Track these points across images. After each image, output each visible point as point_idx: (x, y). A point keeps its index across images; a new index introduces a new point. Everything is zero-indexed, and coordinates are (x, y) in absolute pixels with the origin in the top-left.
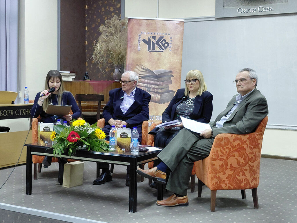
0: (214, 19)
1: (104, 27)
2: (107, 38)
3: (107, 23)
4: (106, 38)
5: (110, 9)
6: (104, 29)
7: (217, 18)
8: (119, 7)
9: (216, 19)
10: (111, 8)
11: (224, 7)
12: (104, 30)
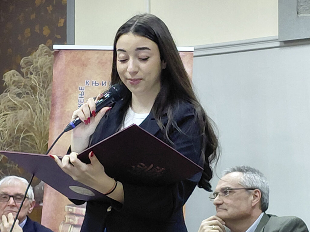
0: (278, 44)
1: (13, 75)
2: (17, 98)
3: (25, 64)
4: (17, 101)
5: (41, 30)
6: (13, 79)
7: (286, 42)
8: (62, 25)
9: (283, 44)
10: (44, 28)
11: (298, 13)
12: (14, 82)
